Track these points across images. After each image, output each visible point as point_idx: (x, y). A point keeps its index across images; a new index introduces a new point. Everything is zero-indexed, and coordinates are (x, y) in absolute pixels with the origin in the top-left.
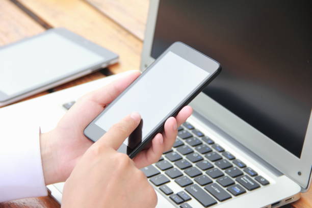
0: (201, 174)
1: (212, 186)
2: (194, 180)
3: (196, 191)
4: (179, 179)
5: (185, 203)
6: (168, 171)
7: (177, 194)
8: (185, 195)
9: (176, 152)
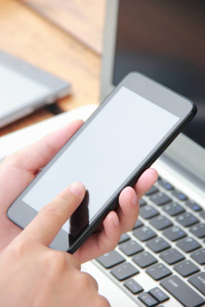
0: (184, 258)
1: (199, 278)
2: (174, 269)
3: (176, 286)
4: (151, 269)
5: (160, 305)
6: (137, 257)
7: (149, 293)
8: (160, 294)
9: (148, 227)
